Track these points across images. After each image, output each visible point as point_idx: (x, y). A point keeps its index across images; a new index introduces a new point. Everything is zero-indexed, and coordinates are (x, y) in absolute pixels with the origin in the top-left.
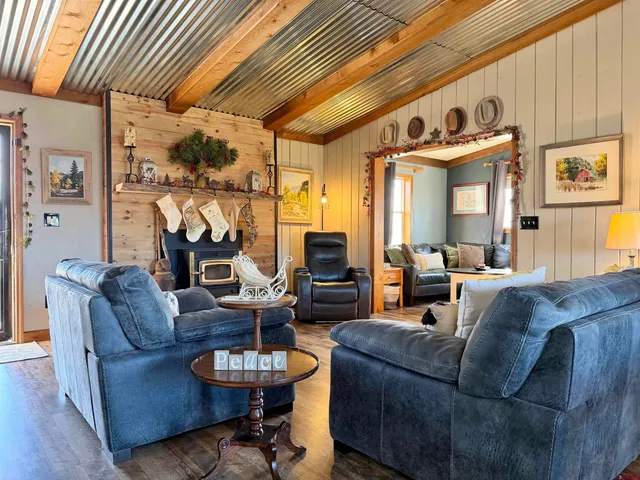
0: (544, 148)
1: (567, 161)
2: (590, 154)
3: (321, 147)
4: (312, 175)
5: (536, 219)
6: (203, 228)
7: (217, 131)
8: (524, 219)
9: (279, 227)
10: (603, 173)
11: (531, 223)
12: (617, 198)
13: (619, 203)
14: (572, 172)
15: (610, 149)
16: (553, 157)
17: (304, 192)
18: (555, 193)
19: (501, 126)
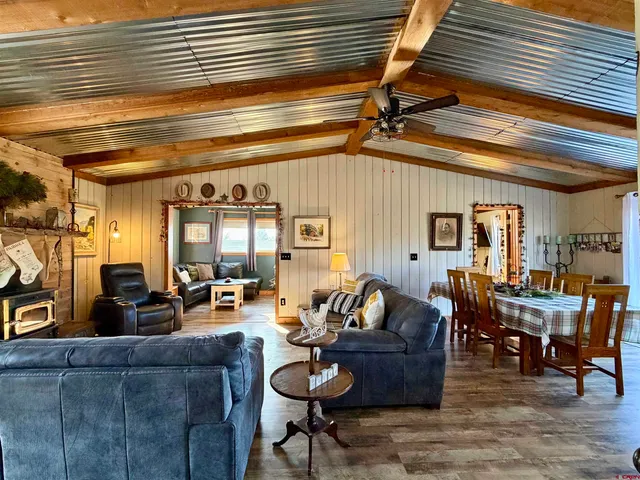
0: (294, 217)
1: (305, 225)
2: (316, 223)
3: (104, 187)
4: (98, 212)
5: (289, 254)
6: (13, 270)
7: (17, 164)
8: (282, 254)
9: (75, 260)
10: (322, 233)
11: (287, 257)
12: (327, 245)
13: (329, 248)
14: (308, 231)
15: (325, 222)
16: (299, 222)
17: (91, 227)
18: (299, 241)
19: (269, 201)
